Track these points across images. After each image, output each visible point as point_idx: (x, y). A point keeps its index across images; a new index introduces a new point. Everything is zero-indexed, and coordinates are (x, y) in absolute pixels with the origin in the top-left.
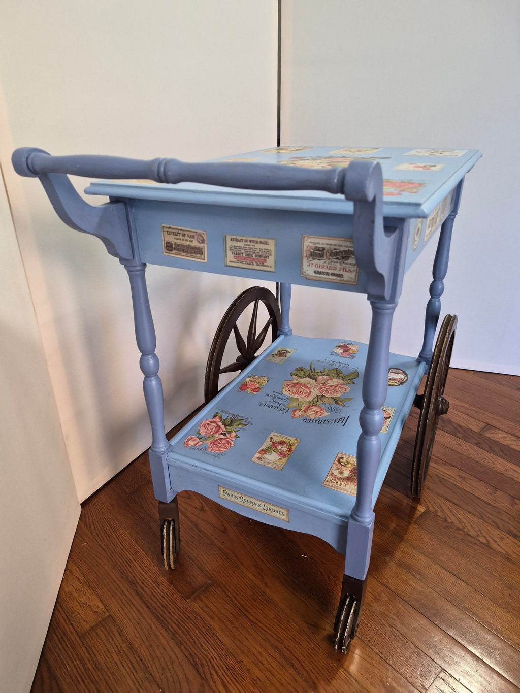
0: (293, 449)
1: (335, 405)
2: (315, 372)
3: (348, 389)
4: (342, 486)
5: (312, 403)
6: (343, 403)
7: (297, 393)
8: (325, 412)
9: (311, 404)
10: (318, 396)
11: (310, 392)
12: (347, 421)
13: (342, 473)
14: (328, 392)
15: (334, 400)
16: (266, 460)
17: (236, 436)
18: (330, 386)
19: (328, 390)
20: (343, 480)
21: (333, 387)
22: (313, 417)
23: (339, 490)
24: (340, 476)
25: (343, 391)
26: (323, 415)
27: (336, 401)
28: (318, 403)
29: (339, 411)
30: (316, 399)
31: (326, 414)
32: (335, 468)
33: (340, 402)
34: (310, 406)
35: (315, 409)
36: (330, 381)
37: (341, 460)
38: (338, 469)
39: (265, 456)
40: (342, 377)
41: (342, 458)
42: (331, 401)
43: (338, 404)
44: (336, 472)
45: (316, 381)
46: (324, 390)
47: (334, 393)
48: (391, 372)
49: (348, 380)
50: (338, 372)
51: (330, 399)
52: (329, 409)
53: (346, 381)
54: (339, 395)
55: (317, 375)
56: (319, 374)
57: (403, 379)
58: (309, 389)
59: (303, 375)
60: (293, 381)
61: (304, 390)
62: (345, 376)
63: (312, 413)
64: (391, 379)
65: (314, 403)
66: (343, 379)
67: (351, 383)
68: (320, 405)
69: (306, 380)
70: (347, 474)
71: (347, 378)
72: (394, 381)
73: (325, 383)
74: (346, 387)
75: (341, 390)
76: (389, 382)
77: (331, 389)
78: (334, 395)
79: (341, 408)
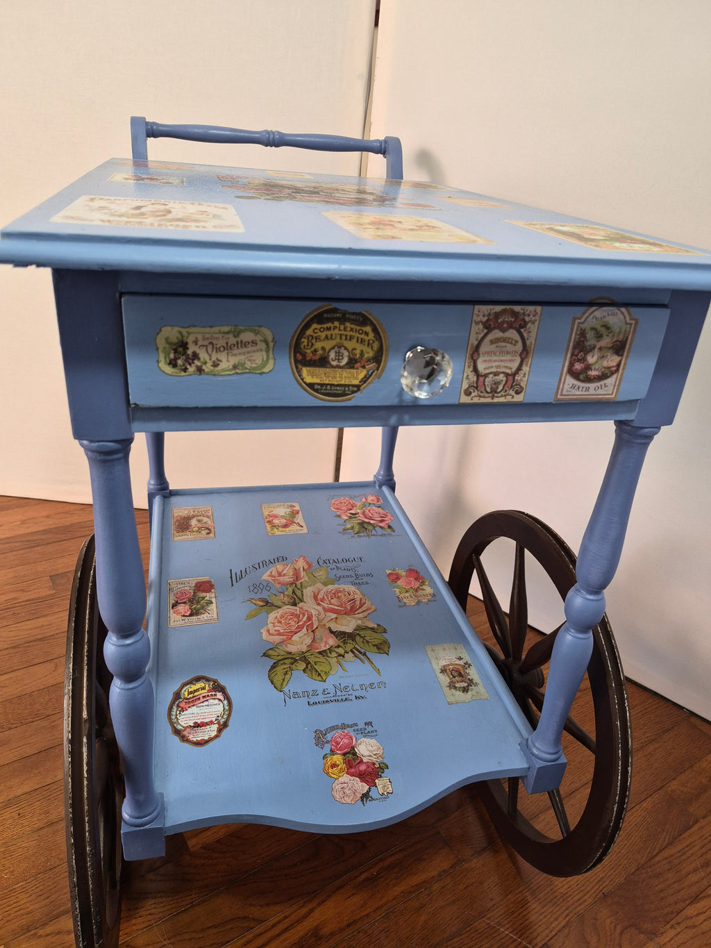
0: (267, 524)
1: (265, 595)
2: (352, 651)
3: (265, 636)
4: (192, 511)
5: (299, 586)
6: (255, 604)
7: (336, 594)
8: (270, 579)
9: (298, 583)
10: (301, 601)
11: (319, 604)
12: (231, 577)
13: (199, 521)
14: (292, 614)
15: (272, 605)
18: (300, 628)
19: (295, 619)
20: (194, 516)
21: (293, 629)
22: (280, 567)
24: (200, 518)
25: (270, 626)
26: (268, 573)
27: (268, 605)
28: (290, 590)
29: (252, 588)
30: (299, 593)
31: (265, 577)
32: (209, 522)
33: (262, 604)
34: (297, 580)
35: (287, 579)
36: (308, 641)
37: (207, 531)
38: (205, 523)
39: (288, 510)
40: (296, 660)
41: (208, 533)
42: (277, 601)
43: (262, 600)
44: (205, 519)
46: (301, 616)
47: (282, 616)
48: (211, 723)
49: (280, 658)
50: (314, 673)
51: (279, 603)
52: (267, 586)
53: (282, 653)
54: (273, 616)
55: (341, 644)
56: (341, 651)
57: (178, 712)
58: (325, 610)
59: (362, 633)
60: (365, 614)
61: (331, 604)
62: (293, 666)
63: (284, 572)
64: (204, 697)
65: (296, 586)
66: (290, 656)
67: (271, 652)
68: (284, 588)
69: (348, 625)
70: (194, 522)
71: (285, 661)
72: (196, 694)
73: (313, 631)
74: (271, 639)
75: (276, 628)
76: (204, 688)
77: (293, 623)
78: (280, 613)
79: (253, 595)
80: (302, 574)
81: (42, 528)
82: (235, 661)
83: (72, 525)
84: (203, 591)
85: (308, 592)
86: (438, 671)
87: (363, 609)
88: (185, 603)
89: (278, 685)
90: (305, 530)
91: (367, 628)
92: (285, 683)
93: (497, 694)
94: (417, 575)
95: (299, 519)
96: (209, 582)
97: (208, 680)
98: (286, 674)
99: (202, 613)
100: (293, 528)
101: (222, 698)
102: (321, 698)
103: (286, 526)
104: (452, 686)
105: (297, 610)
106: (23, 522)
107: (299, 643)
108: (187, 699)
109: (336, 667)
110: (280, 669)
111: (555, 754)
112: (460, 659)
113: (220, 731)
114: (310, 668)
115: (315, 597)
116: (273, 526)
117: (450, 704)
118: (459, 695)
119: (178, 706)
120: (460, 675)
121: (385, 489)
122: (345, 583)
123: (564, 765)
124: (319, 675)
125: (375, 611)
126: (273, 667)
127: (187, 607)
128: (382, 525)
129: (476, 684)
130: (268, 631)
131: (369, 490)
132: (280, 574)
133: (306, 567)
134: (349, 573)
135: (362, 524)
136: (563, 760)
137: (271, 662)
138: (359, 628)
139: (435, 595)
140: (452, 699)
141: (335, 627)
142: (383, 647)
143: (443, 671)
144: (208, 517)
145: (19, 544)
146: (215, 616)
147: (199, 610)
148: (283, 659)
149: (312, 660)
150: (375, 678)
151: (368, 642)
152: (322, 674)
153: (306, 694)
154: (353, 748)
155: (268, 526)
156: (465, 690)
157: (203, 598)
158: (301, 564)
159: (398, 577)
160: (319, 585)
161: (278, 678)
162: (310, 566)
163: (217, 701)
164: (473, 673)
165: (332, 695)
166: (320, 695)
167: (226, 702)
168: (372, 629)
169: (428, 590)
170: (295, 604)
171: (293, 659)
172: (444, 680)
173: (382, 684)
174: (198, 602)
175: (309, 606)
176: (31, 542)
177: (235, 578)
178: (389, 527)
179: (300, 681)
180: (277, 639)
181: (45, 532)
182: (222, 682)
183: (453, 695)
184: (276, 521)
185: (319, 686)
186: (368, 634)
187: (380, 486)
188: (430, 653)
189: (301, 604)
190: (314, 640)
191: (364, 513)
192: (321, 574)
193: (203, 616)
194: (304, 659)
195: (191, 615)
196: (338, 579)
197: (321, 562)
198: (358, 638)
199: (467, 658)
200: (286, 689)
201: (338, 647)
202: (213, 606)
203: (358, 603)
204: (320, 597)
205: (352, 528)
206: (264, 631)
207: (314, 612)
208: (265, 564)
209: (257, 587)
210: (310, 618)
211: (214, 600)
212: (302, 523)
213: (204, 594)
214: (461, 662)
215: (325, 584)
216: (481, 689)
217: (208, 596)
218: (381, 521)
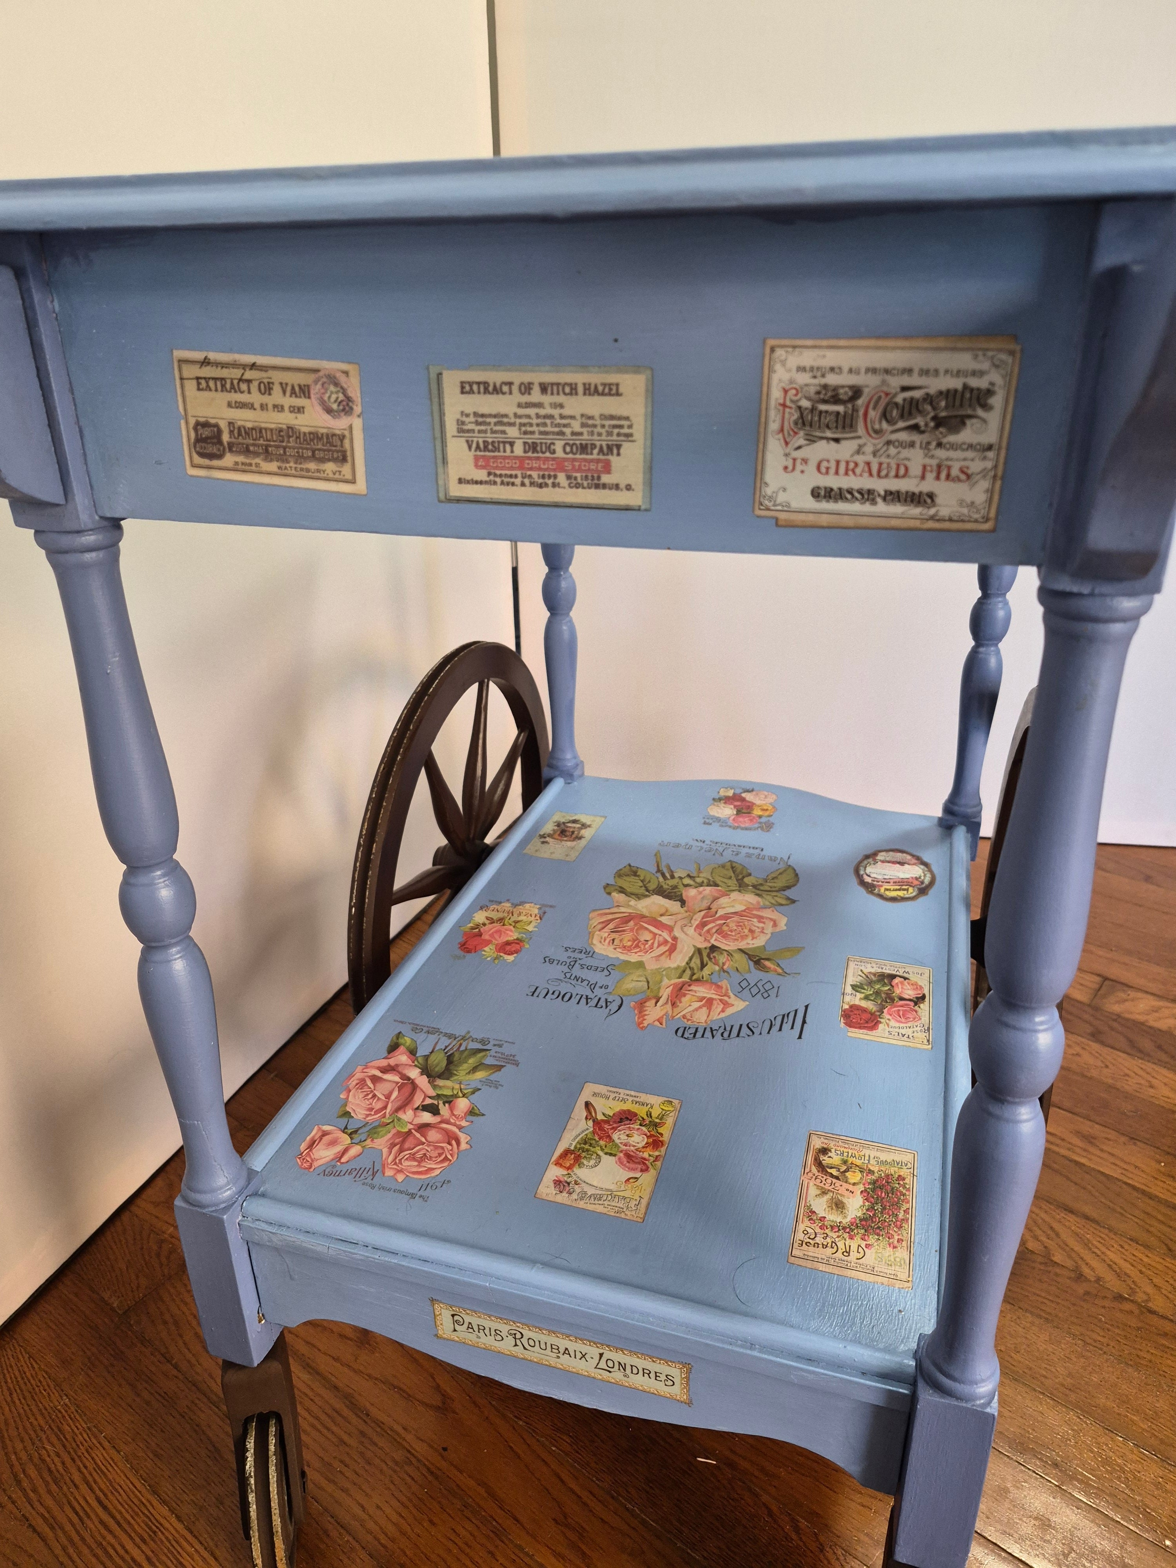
0: (666, 1138)
1: (755, 975)
2: (673, 877)
3: (783, 922)
4: (854, 1255)
5: (688, 972)
6: (778, 965)
7: (636, 944)
8: (733, 1000)
9: (686, 978)
10: (699, 951)
11: (675, 939)
12: (804, 1022)
13: (839, 1205)
14: (725, 936)
15: (750, 957)
16: (586, 1188)
17: (472, 1112)
18: (726, 917)
19: (725, 928)
20: (849, 1230)
21: (736, 918)
22: (701, 1018)
23: (849, 1273)
24: (834, 1217)
25: (769, 929)
26: (730, 1011)
27: (757, 960)
28: (706, 971)
29: (773, 993)
30: (697, 961)
31: (738, 1005)
32: (813, 1191)
33: (767, 963)
34: (684, 984)
35: (701, 991)
36: (723, 901)
37: (826, 1160)
38: (824, 1192)
39: (581, 1173)
40: (754, 886)
41: (825, 1151)
42: (741, 961)
43: (765, 969)
44: (820, 1206)
45: (683, 903)
46: (714, 930)
47: (743, 938)
48: (883, 862)
49: (774, 894)
50: (738, 871)
51: (738, 956)
52: (742, 988)
53: (769, 898)
54: (760, 941)
55: (681, 887)
56: (687, 881)
57: (922, 878)
58: (670, 929)
59: (643, 890)
60: (615, 910)
61: (655, 935)
62: (760, 882)
63: (697, 1005)
64: (889, 882)
65: (693, 974)
66: (758, 892)
67: (784, 902)
68: (715, 978)
69: (654, 904)
70: (855, 1206)
71: (769, 889)
72: (899, 887)
73: (709, 908)
74: (774, 915)
75: (761, 925)
76: (887, 890)
77: (731, 925)
78: (745, 942)
79: (776, 980)
80: (666, 993)
84: (864, 1010)
86: (584, 840)
87: (611, 917)
88: (902, 999)
89: (790, 870)
90: (587, 1092)
91: (629, 895)
92: (781, 870)
95: (575, 1131)
96: (849, 1024)
97: (880, 895)
98: (775, 878)
99: (874, 975)
100: (610, 1108)
101: (865, 877)
102: (746, 849)
104: (584, 827)
107: (737, 902)
108: (910, 885)
110: (779, 884)
113: (875, 854)
114: (741, 875)
115: (673, 948)
116: (653, 1128)
117: (604, 817)
119: (922, 883)
122: (605, 958)
124: (733, 867)
126: (787, 888)
127: (898, 991)
129: (556, 822)
130: (775, 924)
132: (709, 1003)
133: (651, 1003)
134: (582, 973)
137: (789, 892)
140: (599, 819)
146: (852, 965)
147: (878, 981)
148: (770, 891)
149: (733, 881)
150: (667, 850)
151: (643, 880)
152: (729, 867)
155: (667, 1128)
157: (867, 998)
160: (652, 966)
161: (786, 877)
162: (641, 1004)
163: (872, 875)
165: (731, 850)
167: (862, 872)
170: (713, 948)
171: (758, 888)
174: (877, 993)
175: (691, 941)
177: (798, 1017)
179: (762, 869)
180: (767, 911)
182: (861, 888)
183: (592, 822)
186: (634, 888)
189: (702, 945)
190: (715, 900)
191: (403, 1106)
192: (631, 986)
193: (873, 971)
194: (742, 885)
195: (893, 977)
196: (610, 969)
197: (615, 1005)
199: (536, 840)
200: (782, 866)
202: (852, 979)
203: (610, 926)
204: (664, 949)
206: (782, 927)
207: (691, 930)
209: (763, 990)
210: (702, 926)
211: (849, 990)
212: (580, 1111)
213: (864, 1004)
214: (546, 840)
215: (639, 965)
217: (857, 1000)
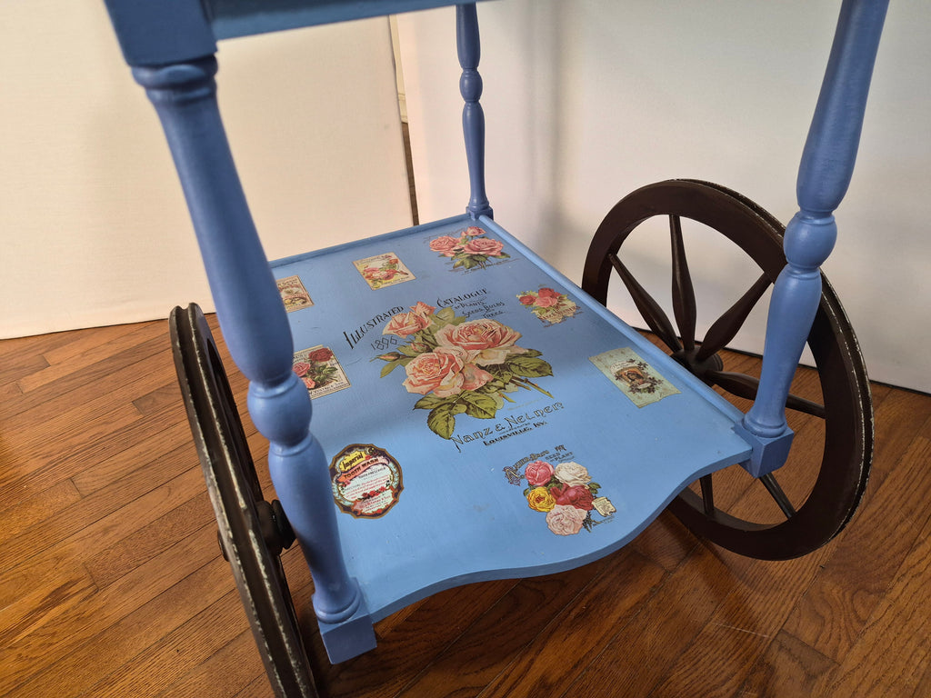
0: (367, 280)
1: (392, 348)
2: (511, 381)
3: (409, 388)
5: (427, 332)
6: (385, 360)
7: (471, 330)
8: (392, 332)
9: (425, 329)
10: (436, 345)
11: (456, 345)
12: (348, 340)
13: (289, 292)
14: (431, 360)
15: (405, 356)
17: (444, 256)
18: (445, 373)
19: (436, 365)
21: (438, 374)
22: (399, 318)
25: (411, 377)
26: (388, 326)
27: (400, 357)
28: (419, 337)
29: (375, 346)
30: (430, 339)
31: (386, 331)
32: (301, 291)
33: (393, 358)
34: (423, 326)
35: (412, 328)
36: (460, 382)
37: (302, 300)
38: (296, 293)
39: (385, 261)
40: (454, 405)
41: (304, 302)
42: (408, 351)
43: (391, 354)
44: (295, 290)
45: (481, 368)
46: (441, 360)
47: (421, 365)
48: (383, 489)
49: (434, 406)
50: (479, 412)
51: (413, 353)
52: (392, 340)
53: (435, 401)
54: (409, 367)
55: (498, 377)
56: (499, 384)
57: (340, 488)
58: (466, 348)
59: (515, 361)
60: (511, 342)
61: (469, 341)
62: (453, 411)
63: (406, 322)
64: (364, 465)
65: (424, 332)
66: (445, 402)
67: (422, 403)
68: (412, 337)
69: (498, 357)
70: (283, 296)
71: (442, 408)
72: (354, 464)
73: (461, 372)
74: (417, 390)
75: (419, 378)
76: (361, 457)
77: (435, 369)
78: (417, 362)
79: (378, 352)
80: (426, 319)
81: (107, 356)
82: (386, 421)
83: (139, 346)
84: (321, 360)
85: (440, 335)
86: (613, 379)
87: (507, 338)
88: (304, 376)
89: (444, 433)
90: (411, 277)
91: (518, 356)
92: (451, 430)
93: (687, 385)
94: (552, 292)
95: (401, 267)
96: (324, 350)
97: (361, 447)
98: (448, 420)
99: (328, 383)
100: (397, 278)
101: (385, 461)
102: (496, 435)
103: (388, 277)
104: (634, 389)
105: (434, 355)
106: (83, 354)
107: (450, 386)
108: (345, 472)
109: (501, 401)
110: (439, 417)
111: (781, 426)
112: (632, 361)
113: (395, 495)
114: (471, 409)
115: (450, 339)
116: (375, 280)
117: (640, 407)
118: (646, 397)
119: (338, 482)
120: (639, 377)
121: (483, 219)
122: (476, 318)
123: (791, 437)
124: (485, 412)
125: (521, 336)
126: (431, 416)
127: (309, 380)
128: (493, 253)
129: (660, 382)
130: (411, 383)
131: (465, 225)
132: (401, 325)
133: (427, 312)
134: (476, 307)
135: (471, 257)
136: (789, 431)
137: (428, 412)
138: (509, 357)
139: (579, 307)
140: (639, 402)
141: (484, 363)
142: (543, 370)
143: (619, 377)
144: (297, 286)
145: (86, 377)
146: (345, 381)
147: (323, 379)
148: (439, 407)
149: (471, 399)
150: (549, 402)
151: (525, 369)
152: (488, 411)
153: (478, 435)
154: (553, 476)
155: (370, 282)
156: (651, 390)
157: (324, 367)
158: (420, 310)
159: (532, 300)
160: (449, 326)
161: (441, 426)
162: (431, 310)
163: (380, 466)
164: (651, 371)
165: (507, 429)
166: (495, 431)
167: (391, 465)
168: (525, 355)
169: (570, 304)
170: (430, 350)
171: (450, 404)
172: (624, 385)
173: (558, 405)
174: (320, 372)
175: (446, 348)
176: (98, 373)
177: (353, 340)
178: (503, 254)
179: (465, 424)
180: (424, 388)
181: (111, 359)
182: (379, 445)
183: (639, 398)
184: (376, 275)
185: (491, 424)
186: (523, 362)
187: (477, 218)
188: (598, 364)
189: (437, 349)
190: (465, 381)
191: (469, 247)
192: (447, 314)
193: (330, 384)
194: (462, 401)
195: (317, 387)
196: (468, 316)
197: (442, 304)
198: (512, 367)
199: (639, 359)
200: (454, 436)
201: (495, 380)
202: (339, 372)
203: (499, 333)
204: (455, 336)
205: (463, 263)
206: (406, 384)
207: (453, 353)
208: (380, 319)
209: (381, 343)
210: (452, 360)
211: (337, 366)
212: (406, 270)
213: (324, 363)
214: (635, 364)
215: (456, 324)
216: (667, 386)
217: (329, 364)
218: (491, 250)
